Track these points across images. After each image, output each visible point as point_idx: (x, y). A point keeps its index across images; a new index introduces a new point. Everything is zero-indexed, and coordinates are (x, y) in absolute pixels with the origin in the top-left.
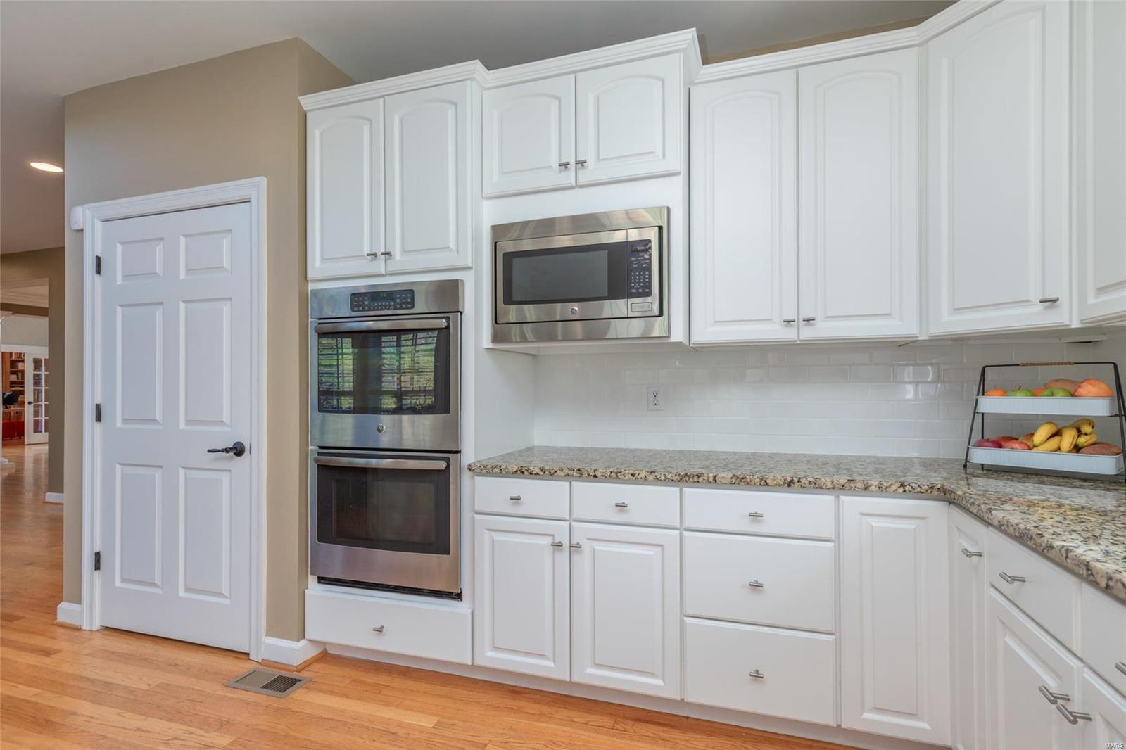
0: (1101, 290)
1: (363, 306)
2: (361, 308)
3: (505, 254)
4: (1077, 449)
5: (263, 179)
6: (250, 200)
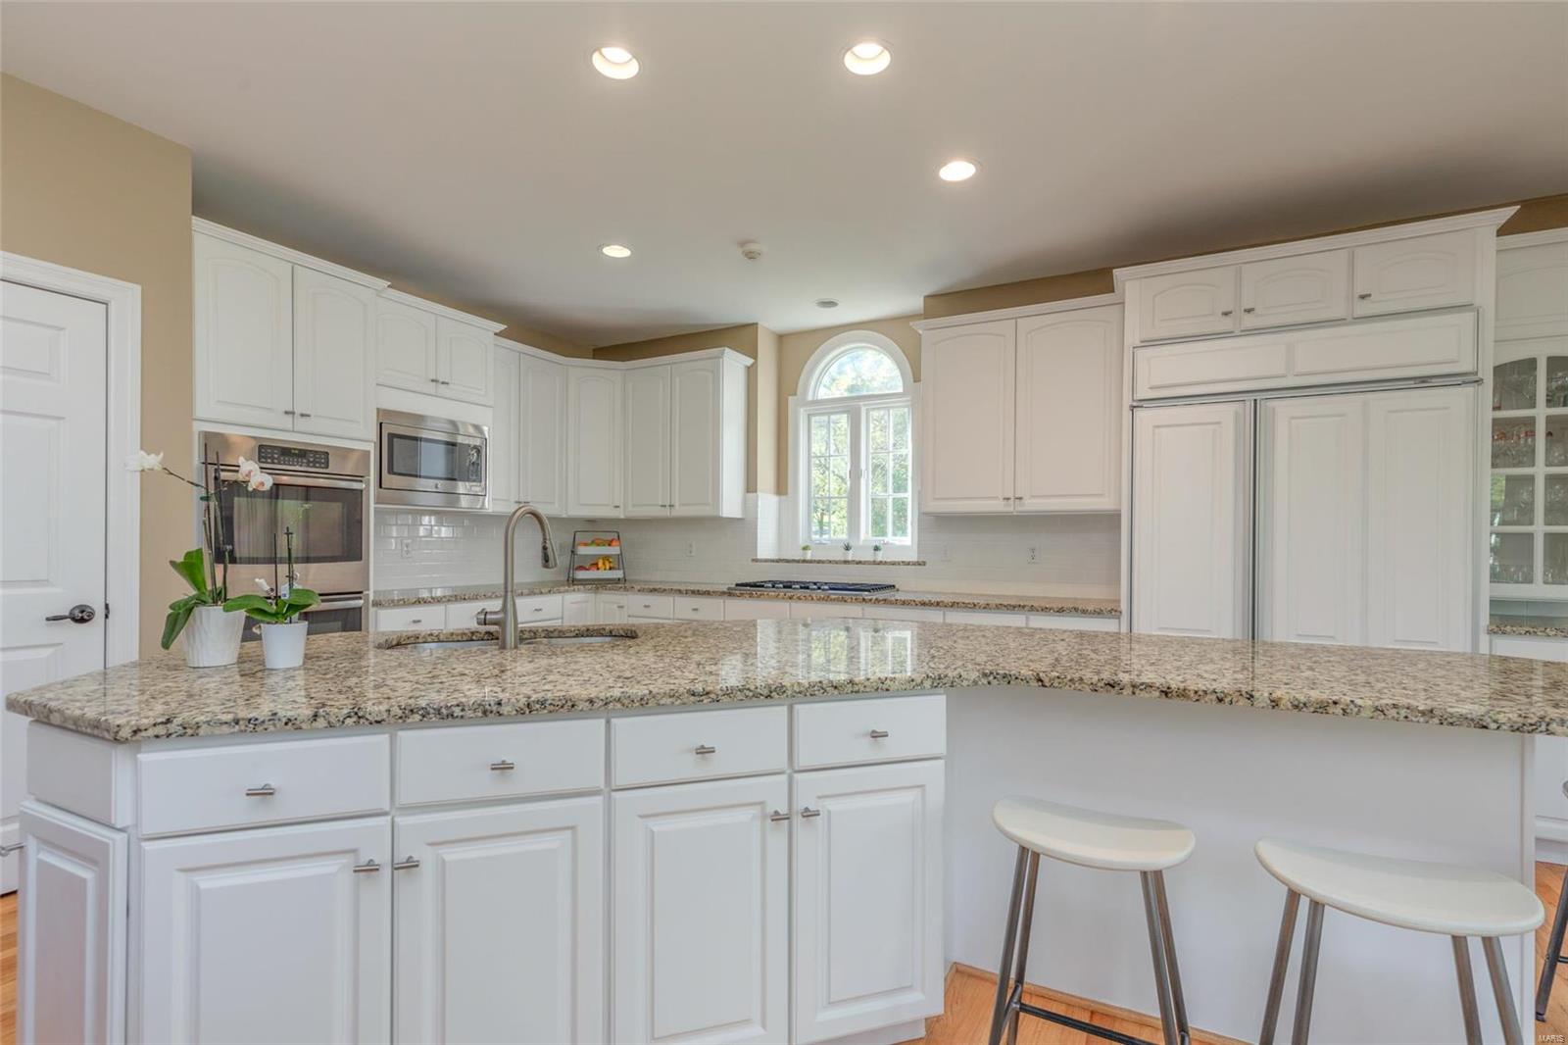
0: (634, 506)
1: (273, 458)
2: (269, 461)
3: (389, 434)
4: (610, 569)
5: (138, 288)
6: (107, 304)
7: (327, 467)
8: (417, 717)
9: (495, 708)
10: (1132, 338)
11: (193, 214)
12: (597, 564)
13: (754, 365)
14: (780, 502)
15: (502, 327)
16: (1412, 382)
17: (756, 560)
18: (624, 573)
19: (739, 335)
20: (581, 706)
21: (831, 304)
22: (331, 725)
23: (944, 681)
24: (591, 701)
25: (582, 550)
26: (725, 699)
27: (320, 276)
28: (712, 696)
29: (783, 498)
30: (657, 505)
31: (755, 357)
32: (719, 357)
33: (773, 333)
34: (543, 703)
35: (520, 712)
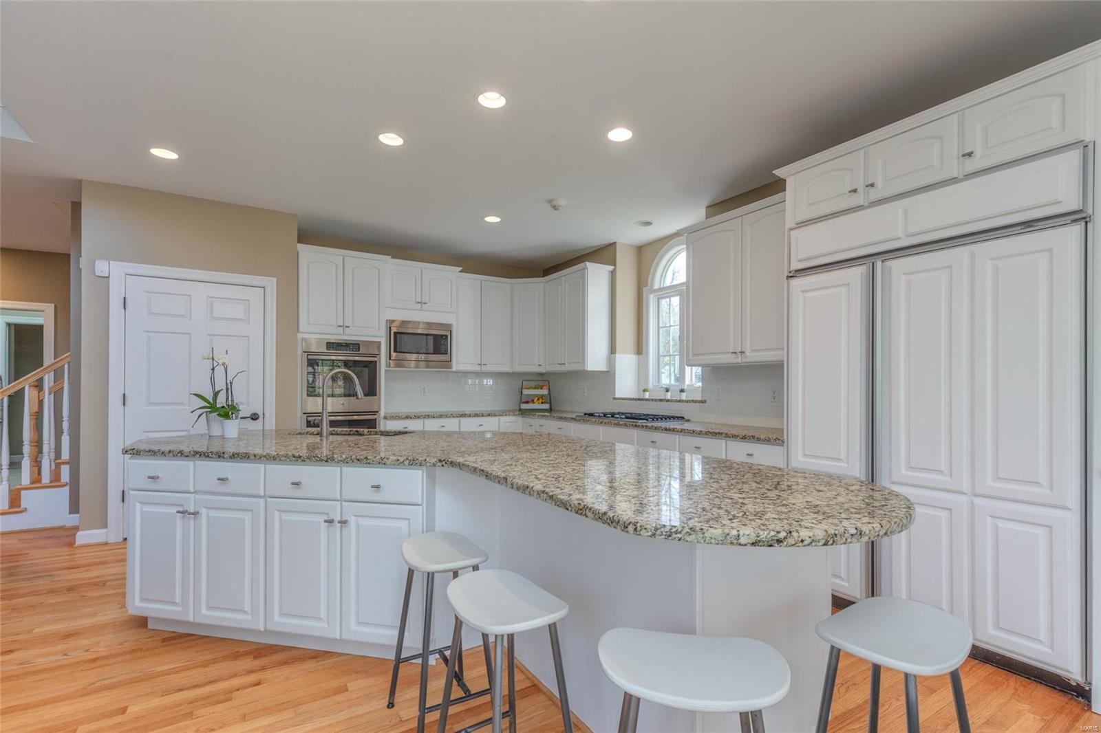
0: (549, 365)
1: (333, 348)
3: (394, 332)
4: (542, 403)
5: (275, 279)
6: (264, 288)
7: (359, 351)
8: (198, 456)
9: (222, 455)
10: (790, 223)
11: (299, 242)
12: (533, 400)
13: (615, 269)
14: (639, 359)
15: (461, 269)
16: (1019, 228)
17: (615, 399)
18: (551, 406)
19: (603, 253)
20: (252, 457)
21: (648, 224)
22: (174, 456)
23: (417, 462)
24: (255, 456)
25: (526, 392)
26: (308, 460)
27: (356, 259)
28: (302, 458)
29: (641, 356)
30: (556, 364)
31: (615, 266)
32: (585, 269)
33: (632, 246)
34: (238, 454)
35: (230, 458)
